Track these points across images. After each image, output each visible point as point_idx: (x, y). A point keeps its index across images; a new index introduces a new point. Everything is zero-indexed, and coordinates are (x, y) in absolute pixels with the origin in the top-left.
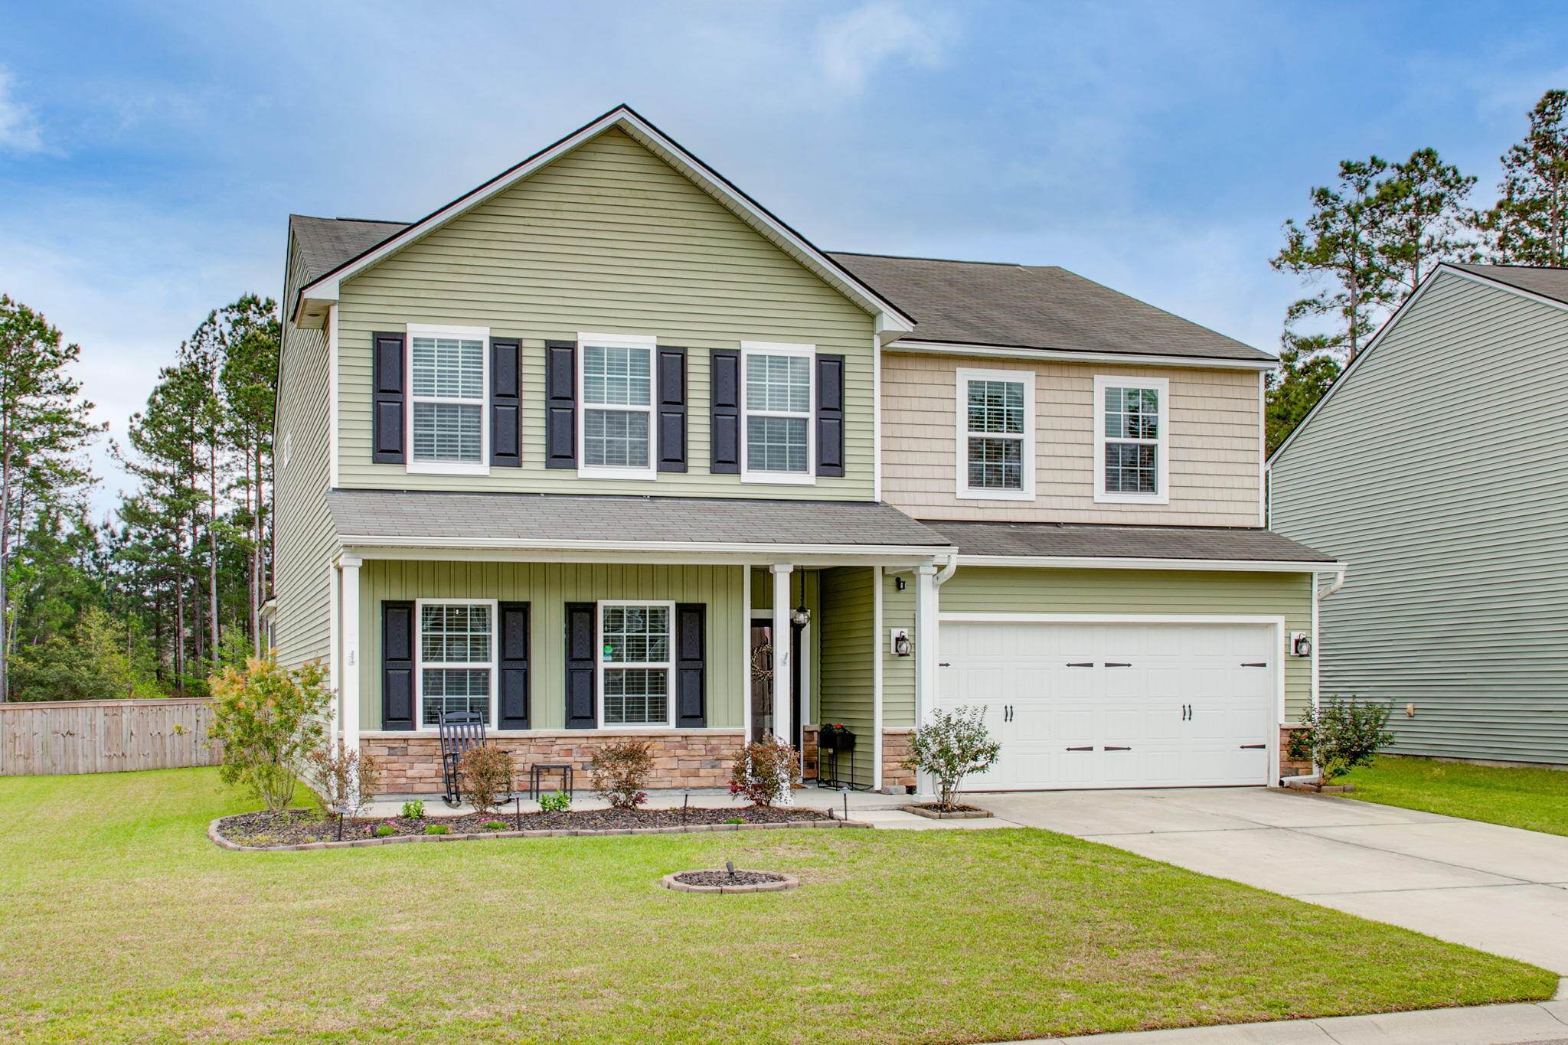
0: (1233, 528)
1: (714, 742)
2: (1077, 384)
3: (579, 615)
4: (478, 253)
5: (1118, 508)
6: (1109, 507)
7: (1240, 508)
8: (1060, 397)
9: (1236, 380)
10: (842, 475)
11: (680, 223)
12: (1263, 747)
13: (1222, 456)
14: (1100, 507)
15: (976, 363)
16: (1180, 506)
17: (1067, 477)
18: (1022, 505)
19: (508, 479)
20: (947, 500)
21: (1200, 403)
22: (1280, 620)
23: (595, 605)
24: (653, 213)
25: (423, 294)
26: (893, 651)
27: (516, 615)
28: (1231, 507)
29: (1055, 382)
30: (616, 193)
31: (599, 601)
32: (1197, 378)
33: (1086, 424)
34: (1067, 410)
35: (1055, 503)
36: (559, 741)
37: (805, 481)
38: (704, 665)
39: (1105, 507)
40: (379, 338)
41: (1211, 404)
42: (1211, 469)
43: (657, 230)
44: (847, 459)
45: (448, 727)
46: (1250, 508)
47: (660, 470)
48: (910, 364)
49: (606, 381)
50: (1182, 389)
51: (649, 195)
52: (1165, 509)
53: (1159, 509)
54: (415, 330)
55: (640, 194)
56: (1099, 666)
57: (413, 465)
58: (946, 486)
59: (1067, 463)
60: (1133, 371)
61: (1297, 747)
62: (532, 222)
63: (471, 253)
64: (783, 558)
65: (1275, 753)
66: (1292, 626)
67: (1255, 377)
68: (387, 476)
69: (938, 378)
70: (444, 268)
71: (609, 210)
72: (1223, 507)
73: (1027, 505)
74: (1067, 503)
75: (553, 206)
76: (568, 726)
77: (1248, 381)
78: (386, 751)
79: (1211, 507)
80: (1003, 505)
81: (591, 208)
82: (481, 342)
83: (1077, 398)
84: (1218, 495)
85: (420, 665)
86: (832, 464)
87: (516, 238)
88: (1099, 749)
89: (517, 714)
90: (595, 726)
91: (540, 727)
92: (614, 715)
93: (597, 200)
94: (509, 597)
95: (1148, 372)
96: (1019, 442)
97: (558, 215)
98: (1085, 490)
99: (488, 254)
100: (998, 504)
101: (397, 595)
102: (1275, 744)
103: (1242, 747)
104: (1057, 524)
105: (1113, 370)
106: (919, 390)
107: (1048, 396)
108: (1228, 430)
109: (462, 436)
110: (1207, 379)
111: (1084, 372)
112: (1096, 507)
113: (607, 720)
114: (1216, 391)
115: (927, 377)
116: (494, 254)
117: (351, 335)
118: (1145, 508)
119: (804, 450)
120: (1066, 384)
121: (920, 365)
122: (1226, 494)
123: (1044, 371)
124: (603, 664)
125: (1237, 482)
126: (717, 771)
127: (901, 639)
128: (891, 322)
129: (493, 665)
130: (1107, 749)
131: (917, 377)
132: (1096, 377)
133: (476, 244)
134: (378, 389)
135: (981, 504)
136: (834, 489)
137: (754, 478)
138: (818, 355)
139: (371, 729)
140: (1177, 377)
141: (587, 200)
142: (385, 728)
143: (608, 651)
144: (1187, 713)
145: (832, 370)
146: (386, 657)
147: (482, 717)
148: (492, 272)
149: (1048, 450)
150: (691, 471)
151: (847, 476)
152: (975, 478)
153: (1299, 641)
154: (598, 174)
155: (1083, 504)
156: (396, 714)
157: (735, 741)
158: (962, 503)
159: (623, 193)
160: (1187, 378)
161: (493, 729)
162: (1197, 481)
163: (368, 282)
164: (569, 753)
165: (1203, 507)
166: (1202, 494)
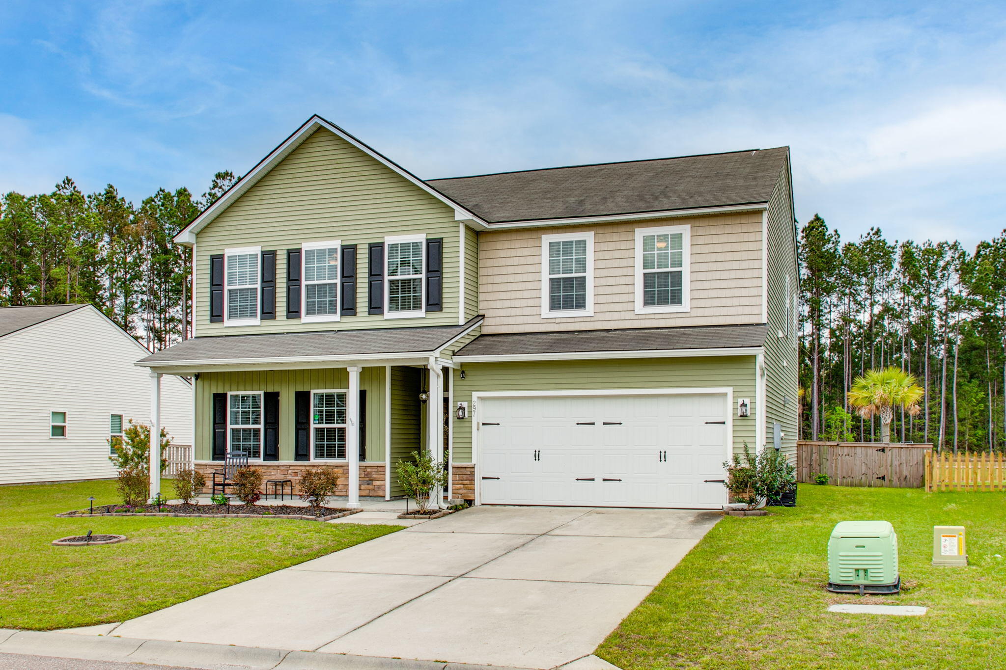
0: (742, 325)
1: (369, 470)
2: (624, 236)
3: (302, 399)
4: (257, 207)
5: (652, 317)
6: (646, 317)
7: (748, 310)
8: (612, 246)
9: (744, 220)
10: (441, 310)
11: (354, 174)
12: (718, 481)
13: (733, 274)
14: (639, 317)
15: (554, 230)
16: (699, 312)
17: (616, 298)
18: (585, 319)
19: (270, 326)
20: (536, 319)
21: (715, 239)
22: (729, 390)
23: (309, 392)
24: (340, 171)
25: (233, 233)
26: (458, 416)
27: (272, 400)
28: (741, 310)
29: (608, 237)
30: (322, 163)
31: (311, 391)
32: (712, 222)
33: (630, 262)
34: (617, 254)
35: (608, 316)
36: (291, 468)
37: (418, 316)
39: (644, 317)
40: (213, 258)
41: (723, 239)
42: (724, 284)
43: (342, 180)
44: (444, 300)
45: (233, 459)
46: (755, 310)
47: (342, 315)
48: (514, 236)
49: (316, 268)
50: (701, 231)
51: (338, 161)
52: (688, 315)
53: (683, 315)
54: (228, 252)
56: (599, 424)
57: (227, 322)
58: (534, 311)
59: (617, 290)
60: (664, 223)
61: (742, 480)
62: (282, 186)
63: (254, 207)
64: (353, 363)
66: (740, 394)
67: (760, 215)
68: (216, 329)
69: (531, 243)
70: (242, 218)
71: (318, 173)
72: (734, 311)
73: (589, 319)
74: (616, 316)
75: (291, 176)
76: (296, 459)
77: (753, 219)
78: (211, 470)
79: (724, 311)
80: (572, 320)
81: (310, 174)
82: (257, 255)
83: (623, 245)
84: (729, 302)
85: (229, 427)
86: (435, 304)
87: (274, 196)
88: (599, 480)
89: (272, 454)
90: (309, 460)
91: (283, 460)
92: (320, 454)
93: (313, 169)
94: (270, 390)
95: (675, 222)
96: (583, 278)
97: (294, 181)
98: (629, 306)
99: (261, 207)
100: (570, 320)
101: (220, 391)
102: (725, 478)
103: (706, 481)
104: (608, 331)
105: (649, 224)
107: (603, 247)
108: (737, 256)
109: (240, 306)
110: (721, 221)
111: (629, 228)
112: (637, 317)
113: (316, 456)
114: (728, 229)
115: (524, 243)
116: (264, 207)
117: (202, 258)
118: (672, 316)
119: (419, 298)
120: (615, 237)
121: (519, 236)
122: (736, 301)
123: (599, 229)
124: (313, 426)
125: (744, 292)
126: (371, 487)
129: (261, 426)
130: (604, 480)
131: (517, 244)
132: (636, 230)
133: (256, 203)
134: (212, 285)
135: (558, 321)
136: (436, 319)
137: (391, 316)
138: (427, 240)
139: (207, 460)
140: (697, 223)
141: (308, 169)
142: (214, 459)
143: (317, 418)
144: (663, 456)
145: (435, 247)
146: (215, 423)
147: (256, 454)
148: (263, 216)
149: (603, 282)
150: (358, 315)
151: (444, 310)
152: (555, 305)
153: (744, 405)
154: (313, 155)
155: (628, 315)
156: (218, 452)
157: (380, 469)
158: (545, 321)
159: (325, 163)
160: (705, 222)
161: (260, 460)
162: (713, 294)
163: (209, 230)
164: (296, 474)
165: (718, 311)
166: (717, 302)
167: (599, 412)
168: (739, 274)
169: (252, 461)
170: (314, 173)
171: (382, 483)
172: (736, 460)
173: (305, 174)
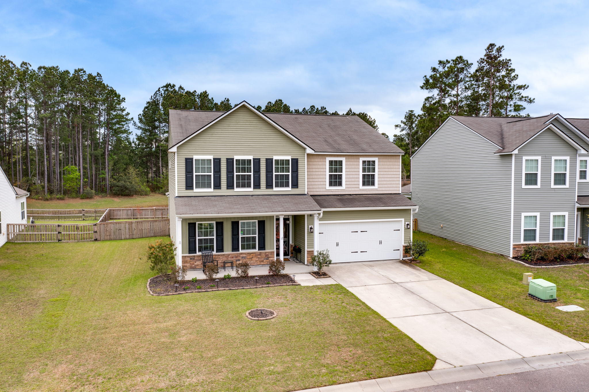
0: (393, 194)
1: (267, 254)
2: (355, 160)
3: (235, 225)
4: (210, 138)
5: (365, 190)
6: (363, 190)
7: (395, 189)
8: (351, 163)
9: (394, 158)
10: (297, 187)
11: (258, 128)
12: (399, 250)
13: (391, 176)
14: (361, 190)
15: (331, 156)
16: (381, 189)
17: (353, 183)
19: (218, 192)
20: (324, 190)
21: (386, 163)
22: (403, 219)
23: (239, 222)
24: (252, 126)
25: (197, 148)
26: (309, 231)
27: (220, 225)
28: (393, 189)
29: (350, 160)
30: (243, 121)
32: (385, 157)
33: (357, 170)
34: (353, 167)
35: (350, 189)
36: (230, 255)
37: (288, 189)
38: (265, 235)
39: (362, 190)
40: (187, 159)
41: (388, 163)
42: (388, 179)
43: (253, 130)
44: (299, 184)
45: (204, 252)
46: (398, 189)
47: (254, 188)
49: (241, 167)
50: (381, 160)
51: (251, 121)
52: (377, 190)
53: (376, 190)
54: (195, 157)
55: (248, 121)
56: (359, 232)
57: (195, 190)
58: (323, 186)
59: (353, 180)
60: (369, 157)
61: (407, 250)
62: (223, 129)
63: (208, 138)
64: (281, 215)
65: (402, 252)
66: (406, 221)
67: (399, 156)
68: (189, 193)
69: (322, 160)
70: (202, 142)
71: (241, 125)
72: (391, 189)
73: (343, 190)
74: (353, 189)
76: (233, 251)
77: (397, 157)
78: (189, 259)
79: (388, 189)
80: (337, 190)
81: (237, 125)
82: (211, 159)
83: (355, 163)
84: (390, 186)
85: (198, 238)
86: (295, 185)
87: (219, 133)
88: (359, 252)
89: (220, 249)
90: (239, 251)
91: (226, 252)
93: (238, 123)
94: (218, 221)
95: (373, 156)
96: (341, 175)
97: (229, 127)
98: (357, 186)
100: (336, 190)
101: (192, 221)
102: (402, 249)
103: (394, 250)
104: (350, 195)
105: (364, 157)
106: (317, 163)
107: (349, 163)
108: (392, 170)
109: (207, 182)
110: (387, 157)
111: (357, 158)
113: (242, 249)
114: (389, 160)
115: (319, 160)
116: (214, 138)
117: (180, 159)
118: (372, 190)
119: (288, 182)
120: (352, 161)
121: (317, 157)
122: (392, 186)
123: (347, 157)
124: (241, 236)
125: (394, 182)
126: (268, 261)
127: (311, 228)
128: (309, 151)
129: (215, 237)
130: (361, 252)
132: (360, 158)
133: (210, 135)
134: (187, 172)
135: (332, 191)
136: (296, 191)
137: (276, 190)
138: (292, 159)
139: (185, 254)
140: (380, 157)
141: (236, 123)
142: (189, 253)
143: (242, 232)
144: (381, 243)
145: (295, 162)
146: (189, 236)
147: (212, 250)
148: (213, 142)
149: (348, 176)
150: (261, 188)
151: (299, 188)
152: (331, 184)
153: (407, 225)
154: (239, 117)
155: (357, 189)
156: (192, 250)
157: (272, 253)
158: (327, 190)
159: (245, 121)
160: (382, 157)
161: (214, 253)
162: (385, 183)
163: (184, 146)
164: (233, 257)
165: (386, 189)
166: (386, 186)
167: (359, 228)
168: (393, 176)
170: (239, 125)
171: (273, 258)
172: (405, 243)
173: (235, 125)
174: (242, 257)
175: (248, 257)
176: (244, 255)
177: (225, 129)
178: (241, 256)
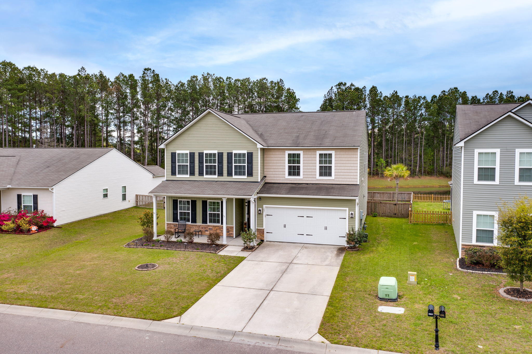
0: (351, 185)
1: (229, 228)
2: (312, 153)
3: (204, 203)
4: (188, 137)
5: (322, 180)
6: (320, 180)
7: (353, 180)
8: (309, 156)
9: (352, 151)
12: (343, 237)
13: (348, 168)
14: (318, 180)
15: (290, 150)
16: (338, 180)
17: (310, 174)
18: (300, 180)
19: (193, 178)
20: (283, 179)
21: (343, 156)
22: (347, 209)
25: (179, 145)
26: (258, 213)
27: (194, 203)
28: (350, 180)
29: (308, 154)
30: (210, 124)
31: (208, 201)
32: (342, 150)
33: (314, 162)
34: (310, 159)
35: (307, 179)
36: (201, 226)
37: (244, 178)
40: (172, 153)
41: (345, 156)
42: (346, 171)
43: (218, 130)
44: (253, 173)
46: (355, 180)
47: (218, 176)
48: (276, 151)
49: (209, 159)
50: (338, 153)
52: (334, 180)
53: (332, 180)
54: (178, 152)
56: (305, 217)
57: (178, 176)
58: (283, 176)
59: (310, 170)
60: (326, 150)
62: (196, 131)
63: (186, 137)
64: (225, 197)
65: (345, 239)
66: (350, 210)
67: (357, 149)
68: (173, 178)
69: (282, 153)
70: (182, 140)
72: (348, 180)
74: (310, 179)
76: (203, 223)
77: (355, 150)
78: (173, 226)
79: (345, 180)
80: (296, 180)
81: (206, 127)
82: (188, 154)
83: (312, 156)
84: (347, 177)
85: (179, 211)
86: (250, 174)
87: (194, 134)
88: (305, 235)
89: (194, 221)
90: (207, 224)
91: (198, 223)
94: (193, 200)
95: (330, 150)
96: (299, 166)
97: (201, 129)
98: (314, 176)
100: (295, 180)
101: (175, 199)
102: (346, 236)
103: (339, 237)
104: (307, 184)
105: (321, 150)
106: (278, 156)
107: (306, 156)
110: (345, 151)
111: (314, 151)
113: (210, 222)
114: (347, 153)
115: (279, 153)
116: (190, 137)
117: (168, 153)
118: (328, 180)
119: (245, 172)
120: (310, 154)
121: (278, 150)
122: (349, 177)
123: (305, 151)
124: (208, 212)
125: (352, 174)
126: (228, 233)
127: (260, 210)
129: (190, 212)
130: (307, 235)
131: (277, 153)
132: (317, 151)
133: (187, 135)
134: (172, 162)
135: (291, 180)
136: (251, 179)
137: (235, 177)
138: (247, 152)
139: (171, 222)
140: (337, 151)
142: (173, 222)
143: (210, 209)
144: (326, 228)
145: (250, 155)
146: (173, 209)
147: (189, 221)
148: (190, 140)
149: (306, 168)
150: (224, 176)
151: (253, 176)
152: (290, 174)
153: (352, 214)
154: (207, 121)
155: (314, 179)
156: (175, 219)
157: (232, 228)
158: (287, 179)
159: (212, 124)
160: (340, 150)
161: (190, 223)
162: (342, 174)
163: (170, 144)
164: (203, 228)
165: (343, 180)
166: (343, 177)
167: (305, 213)
168: (351, 168)
169: (187, 223)
170: (208, 127)
171: (233, 232)
172: (349, 231)
174: (209, 229)
175: (213, 229)
176: (211, 227)
177: (197, 131)
178: (209, 227)
